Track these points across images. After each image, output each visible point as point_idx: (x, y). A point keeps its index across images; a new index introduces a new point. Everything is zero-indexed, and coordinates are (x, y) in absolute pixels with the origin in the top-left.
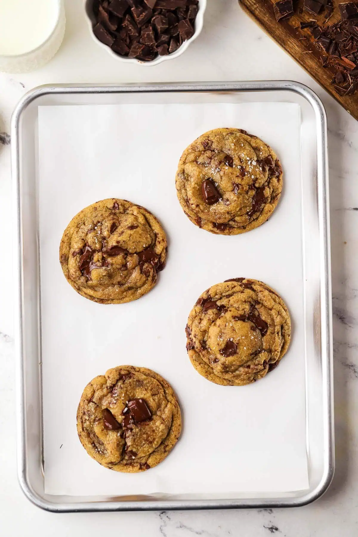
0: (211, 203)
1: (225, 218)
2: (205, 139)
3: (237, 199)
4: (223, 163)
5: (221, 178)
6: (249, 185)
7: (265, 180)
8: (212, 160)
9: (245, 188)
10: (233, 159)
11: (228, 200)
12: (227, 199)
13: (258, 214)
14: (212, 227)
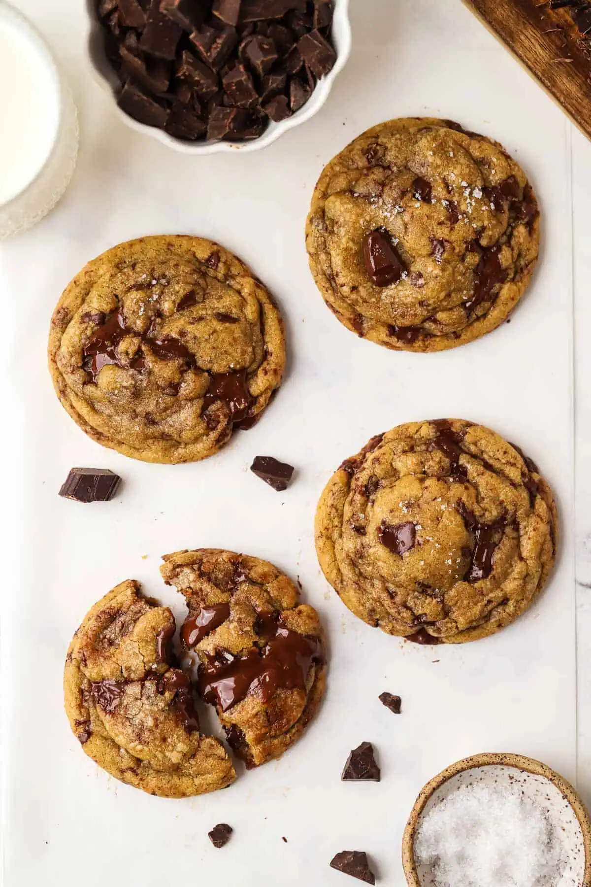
0: (383, 283)
1: (416, 315)
2: (369, 143)
3: (440, 274)
4: (410, 195)
5: (406, 228)
6: (466, 242)
7: (502, 231)
8: (387, 189)
9: (457, 250)
10: (432, 185)
11: (420, 275)
12: (420, 273)
13: (487, 305)
14: (387, 335)
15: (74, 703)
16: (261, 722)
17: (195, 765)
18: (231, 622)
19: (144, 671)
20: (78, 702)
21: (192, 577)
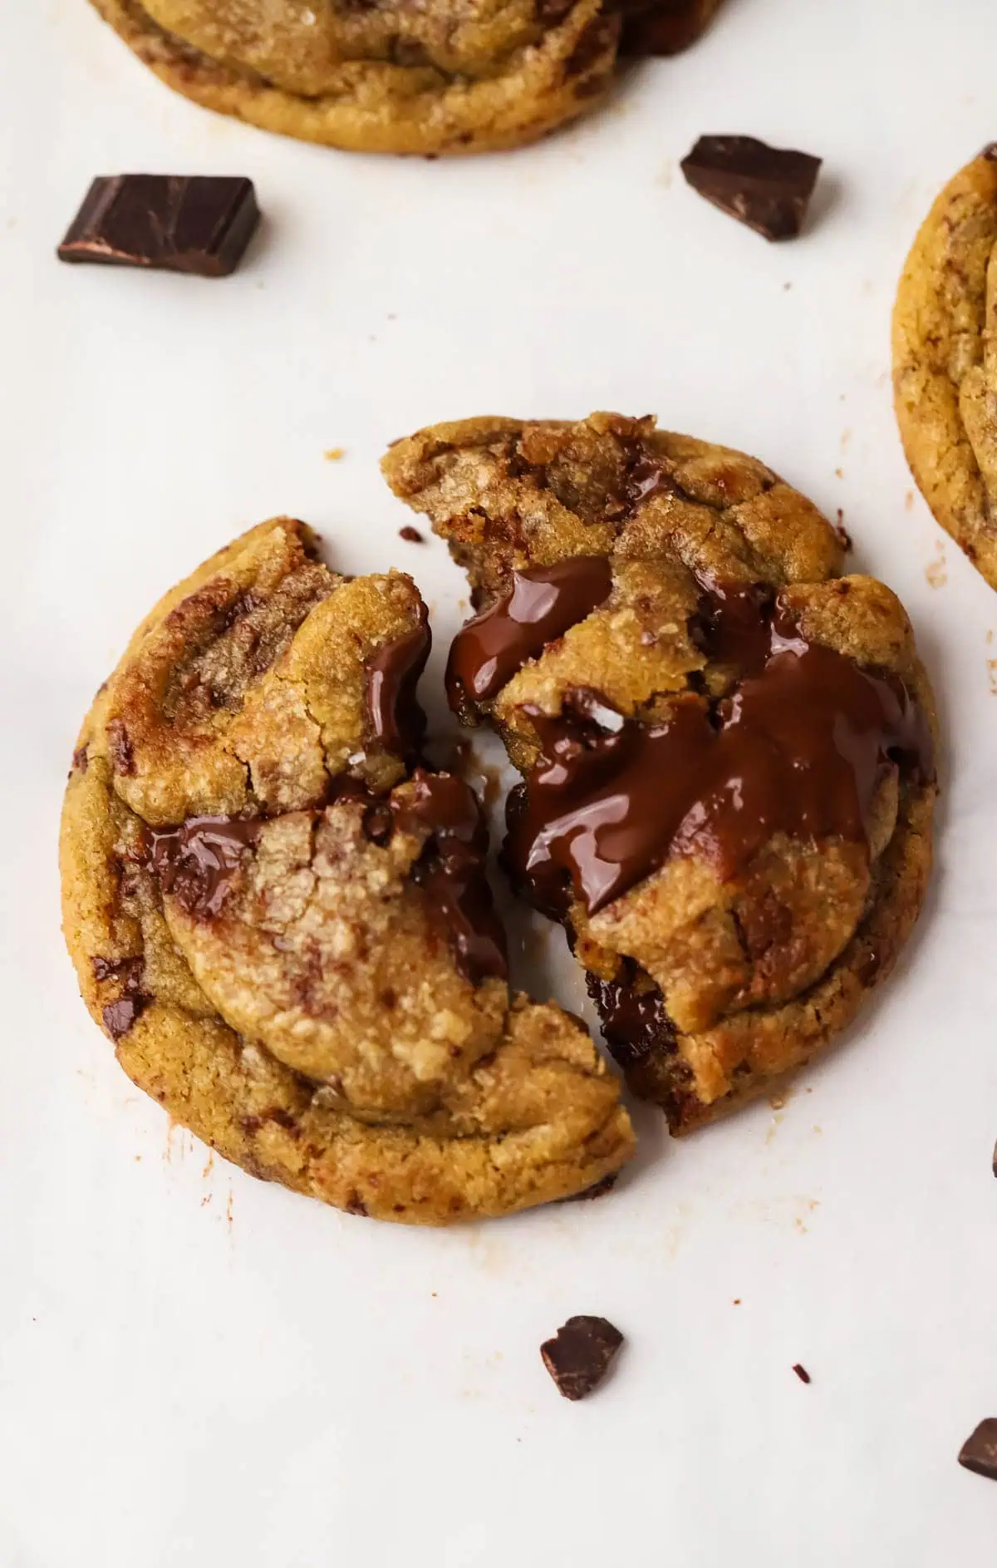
15: (90, 903)
16: (716, 944)
17: (494, 1090)
18: (616, 610)
19: (322, 773)
20: (107, 898)
21: (485, 475)
